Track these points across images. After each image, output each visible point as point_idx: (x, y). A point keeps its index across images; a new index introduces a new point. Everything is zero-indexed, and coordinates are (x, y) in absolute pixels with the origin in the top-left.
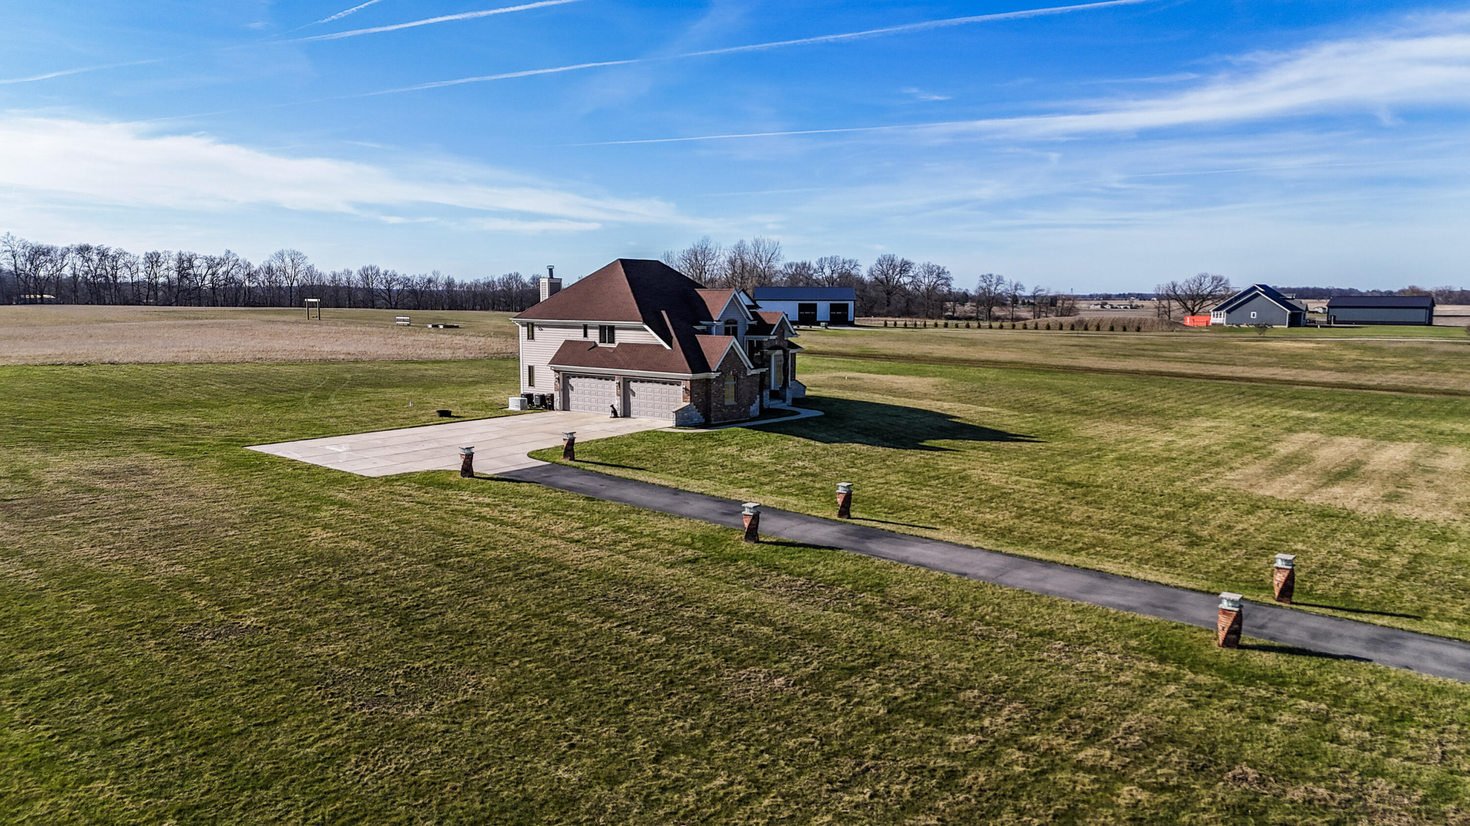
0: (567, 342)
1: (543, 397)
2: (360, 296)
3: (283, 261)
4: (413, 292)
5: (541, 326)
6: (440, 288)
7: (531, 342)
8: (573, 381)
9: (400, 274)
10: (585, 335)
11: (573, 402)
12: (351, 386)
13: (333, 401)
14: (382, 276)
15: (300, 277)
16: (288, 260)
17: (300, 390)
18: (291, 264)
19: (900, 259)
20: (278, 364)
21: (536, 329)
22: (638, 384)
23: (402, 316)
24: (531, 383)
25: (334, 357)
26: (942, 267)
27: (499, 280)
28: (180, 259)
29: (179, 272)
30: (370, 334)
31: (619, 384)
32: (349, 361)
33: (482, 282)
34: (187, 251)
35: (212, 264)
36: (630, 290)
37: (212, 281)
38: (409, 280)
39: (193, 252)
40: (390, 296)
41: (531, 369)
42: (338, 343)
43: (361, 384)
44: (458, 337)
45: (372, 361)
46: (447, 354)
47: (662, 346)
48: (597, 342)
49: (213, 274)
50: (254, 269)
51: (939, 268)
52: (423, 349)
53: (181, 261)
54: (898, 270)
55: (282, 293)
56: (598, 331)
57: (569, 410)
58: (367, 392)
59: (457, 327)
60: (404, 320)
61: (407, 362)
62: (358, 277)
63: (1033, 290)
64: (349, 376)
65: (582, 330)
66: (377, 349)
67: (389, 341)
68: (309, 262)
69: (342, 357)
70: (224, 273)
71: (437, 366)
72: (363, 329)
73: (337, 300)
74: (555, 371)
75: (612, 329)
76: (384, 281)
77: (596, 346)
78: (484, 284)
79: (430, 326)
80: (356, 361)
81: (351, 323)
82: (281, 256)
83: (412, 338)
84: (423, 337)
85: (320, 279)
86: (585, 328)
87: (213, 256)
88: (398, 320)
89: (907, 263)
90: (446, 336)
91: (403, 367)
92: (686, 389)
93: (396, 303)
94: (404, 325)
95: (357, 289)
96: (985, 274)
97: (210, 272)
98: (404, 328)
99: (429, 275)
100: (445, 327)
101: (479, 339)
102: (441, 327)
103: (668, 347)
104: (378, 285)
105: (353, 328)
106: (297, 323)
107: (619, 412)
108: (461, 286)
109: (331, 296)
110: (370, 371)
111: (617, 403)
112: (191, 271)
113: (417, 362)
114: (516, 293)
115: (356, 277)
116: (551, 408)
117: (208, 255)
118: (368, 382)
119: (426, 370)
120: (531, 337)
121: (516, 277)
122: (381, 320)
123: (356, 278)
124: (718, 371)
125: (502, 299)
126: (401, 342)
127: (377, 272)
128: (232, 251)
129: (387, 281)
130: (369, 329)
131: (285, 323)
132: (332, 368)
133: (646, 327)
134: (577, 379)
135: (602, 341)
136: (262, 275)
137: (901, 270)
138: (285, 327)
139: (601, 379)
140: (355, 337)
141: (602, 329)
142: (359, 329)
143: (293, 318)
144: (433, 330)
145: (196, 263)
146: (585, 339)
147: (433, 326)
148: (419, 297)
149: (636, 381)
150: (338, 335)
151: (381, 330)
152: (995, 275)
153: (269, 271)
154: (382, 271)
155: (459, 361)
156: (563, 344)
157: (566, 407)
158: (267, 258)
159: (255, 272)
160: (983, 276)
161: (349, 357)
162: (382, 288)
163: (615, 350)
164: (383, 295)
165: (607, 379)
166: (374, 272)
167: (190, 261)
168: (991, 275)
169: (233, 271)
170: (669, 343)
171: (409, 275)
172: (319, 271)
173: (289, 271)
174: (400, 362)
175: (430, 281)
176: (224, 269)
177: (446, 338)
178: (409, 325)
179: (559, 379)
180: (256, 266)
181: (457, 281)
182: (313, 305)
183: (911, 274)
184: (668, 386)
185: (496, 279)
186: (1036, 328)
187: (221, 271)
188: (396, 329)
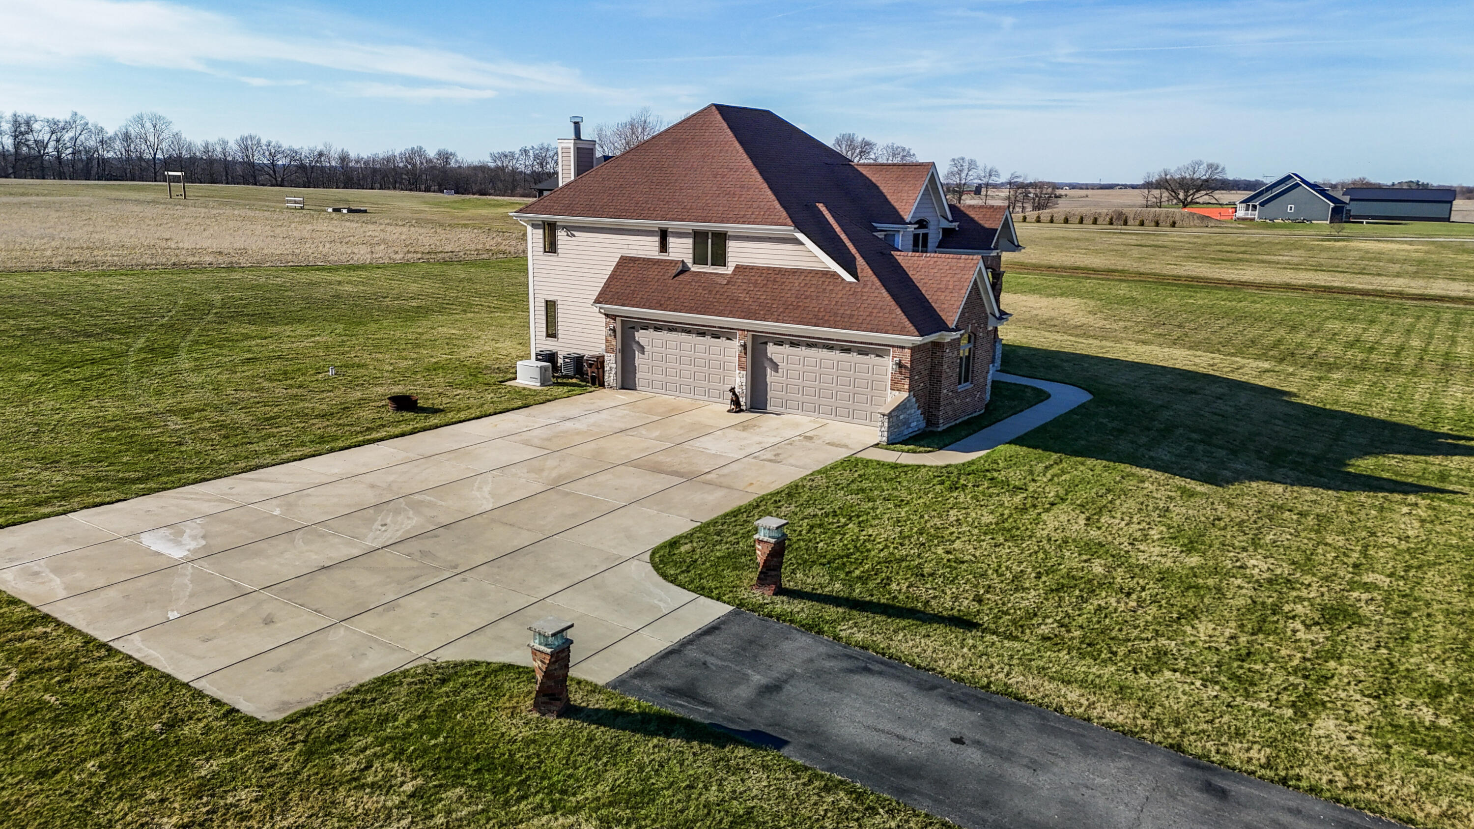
0: (625, 262)
1: (578, 362)
2: (239, 170)
3: (143, 126)
4: (302, 167)
5: (570, 229)
6: (333, 164)
7: (551, 257)
8: (641, 336)
9: (285, 145)
10: (664, 247)
11: (641, 375)
12: (221, 320)
13: (184, 362)
14: (264, 147)
15: (164, 145)
16: (148, 125)
17: (125, 331)
18: (152, 130)
19: (860, 140)
20: (104, 274)
21: (561, 235)
22: (786, 349)
23: (293, 195)
24: (551, 334)
25: (196, 259)
26: (907, 148)
27: (401, 154)
28: (16, 121)
29: (16, 137)
30: (252, 220)
31: (744, 346)
32: (219, 268)
33: (381, 156)
34: (24, 112)
35: (56, 128)
36: (749, 163)
37: (56, 149)
38: (296, 153)
39: (31, 113)
40: (274, 171)
41: (550, 307)
42: (206, 234)
43: (237, 316)
44: (371, 227)
45: (256, 267)
46: (362, 255)
47: (835, 275)
48: (689, 261)
49: (58, 141)
50: (109, 135)
51: (904, 150)
52: (328, 245)
53: (16, 123)
54: (858, 151)
55: (143, 164)
56: (690, 241)
57: (634, 388)
58: (247, 337)
59: (365, 211)
60: (295, 202)
61: (309, 268)
62: (235, 147)
63: (1009, 176)
64: (217, 298)
65: (657, 239)
66: (262, 245)
67: (278, 231)
68: (175, 129)
69: (208, 259)
70: (71, 139)
71: (354, 276)
72: (243, 212)
73: (211, 175)
74: (607, 315)
75: (721, 238)
76: (267, 153)
77: (684, 270)
78: (383, 159)
79: (330, 210)
80: (230, 268)
81: (226, 204)
82: (140, 120)
83: (309, 227)
84: (323, 226)
85: (189, 149)
86: (664, 235)
87: (57, 118)
88: (288, 201)
89: (868, 144)
90: (355, 225)
91: (304, 277)
92: (900, 365)
93: (283, 179)
94: (295, 208)
95: (234, 162)
96: (956, 158)
97: (54, 137)
98: (298, 213)
99: (320, 147)
100: (350, 211)
101: (399, 229)
102: (345, 211)
103: (849, 278)
104: (262, 160)
105: (228, 211)
106: (154, 202)
107: (742, 401)
108: (357, 162)
109: (203, 169)
110: (252, 288)
111: (740, 380)
112: (30, 137)
113: (322, 269)
114: (421, 169)
115: (233, 147)
116: (598, 381)
117: (50, 117)
118: (249, 310)
119: (340, 283)
120: (551, 247)
121: (420, 152)
122: (265, 200)
123: (233, 149)
124: (957, 329)
125: (404, 176)
126: (295, 234)
127: (259, 143)
128: (80, 113)
129: (270, 154)
130: (250, 213)
131: (138, 202)
132: (191, 281)
133: (801, 236)
134: (651, 332)
135: (699, 259)
136: (118, 142)
137: (861, 152)
138: (136, 209)
139: (703, 334)
140: (231, 224)
141: (699, 237)
142: (236, 212)
143: (150, 196)
144: (334, 215)
145: (36, 126)
146: (663, 257)
147: (334, 210)
148: (309, 172)
149: (780, 343)
150: (208, 222)
151: (267, 214)
152: (967, 159)
153: (127, 137)
154: (264, 142)
155: (384, 267)
156: (618, 265)
157: (627, 382)
158: (123, 123)
159: (110, 139)
160: (954, 160)
161: (221, 259)
162: (266, 162)
163: (730, 280)
164: (266, 169)
165: (716, 336)
166: (255, 142)
167: (28, 123)
168: (963, 159)
169: (82, 137)
170: (851, 269)
171: (296, 147)
172: (188, 140)
173: (151, 138)
174: (297, 269)
175: (321, 154)
176: (71, 134)
177: (353, 226)
178: (302, 208)
179: (614, 330)
180: (110, 131)
181: (353, 155)
182: (176, 179)
183: (873, 156)
184: (854, 357)
185: (397, 154)
186: (1052, 221)
187: (67, 136)
188: (287, 214)
